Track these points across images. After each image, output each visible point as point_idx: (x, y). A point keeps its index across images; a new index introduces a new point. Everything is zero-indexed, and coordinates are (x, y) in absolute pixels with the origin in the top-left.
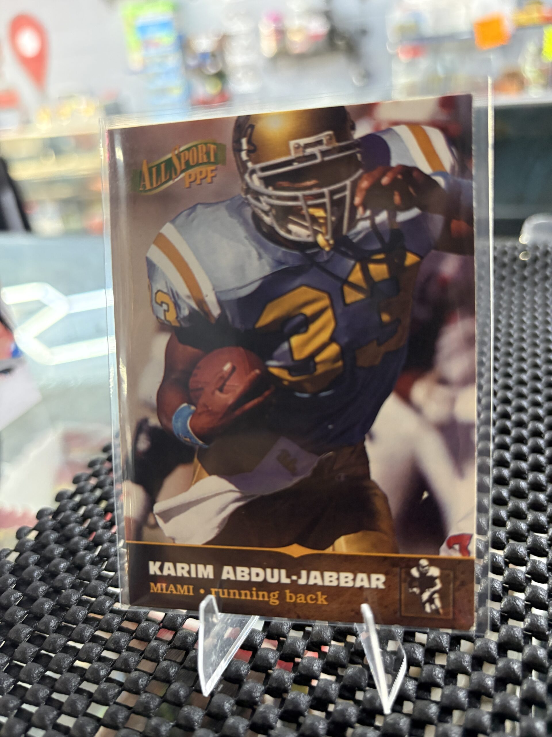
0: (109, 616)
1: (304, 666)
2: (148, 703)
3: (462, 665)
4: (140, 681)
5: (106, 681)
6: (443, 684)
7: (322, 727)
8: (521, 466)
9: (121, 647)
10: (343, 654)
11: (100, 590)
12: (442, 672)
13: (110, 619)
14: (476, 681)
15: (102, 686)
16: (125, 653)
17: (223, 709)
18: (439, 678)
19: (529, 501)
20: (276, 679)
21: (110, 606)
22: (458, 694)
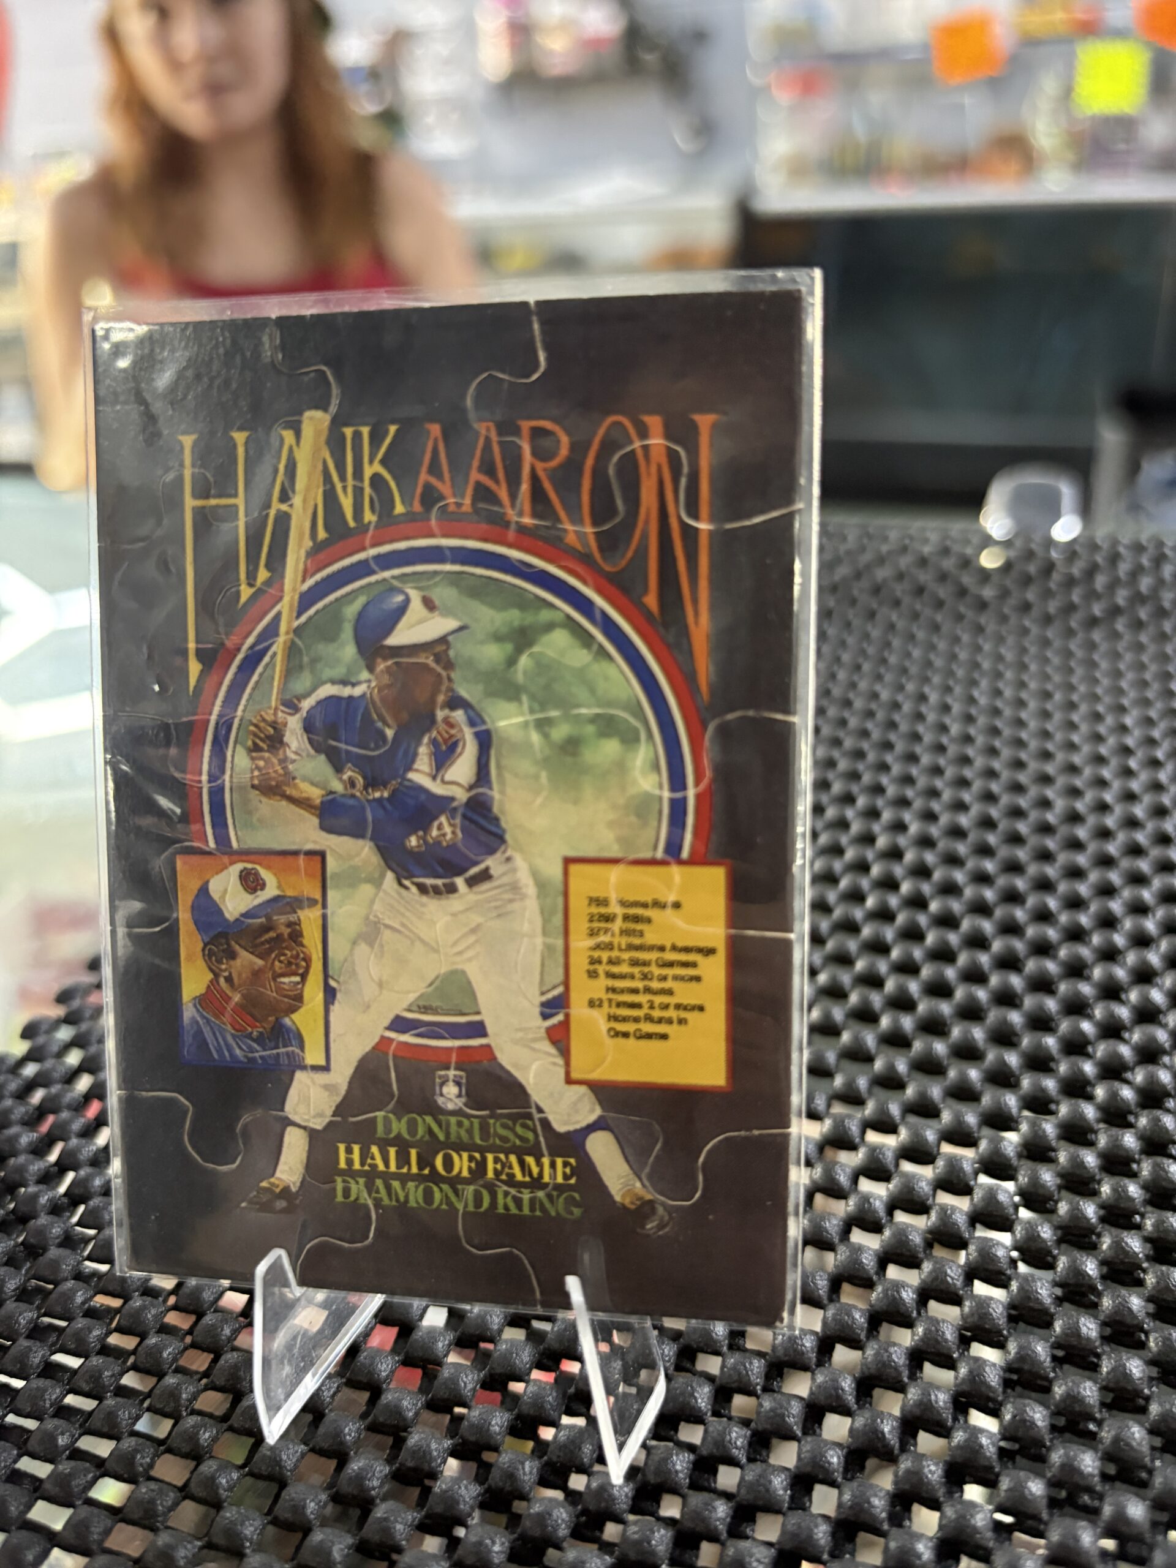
0: (80, 1323)
1: (472, 1426)
2: (152, 1502)
3: (784, 1420)
4: (139, 1456)
5: (69, 1458)
6: (744, 1460)
7: (498, 1547)
8: (937, 1011)
9: (104, 1387)
10: (551, 1398)
11: (66, 1268)
12: (745, 1436)
13: (82, 1329)
14: (808, 1455)
15: (60, 1467)
16: (110, 1402)
17: (304, 1514)
18: (737, 1448)
19: (948, 1083)
20: (414, 1452)
21: (83, 1303)
22: (770, 1482)
